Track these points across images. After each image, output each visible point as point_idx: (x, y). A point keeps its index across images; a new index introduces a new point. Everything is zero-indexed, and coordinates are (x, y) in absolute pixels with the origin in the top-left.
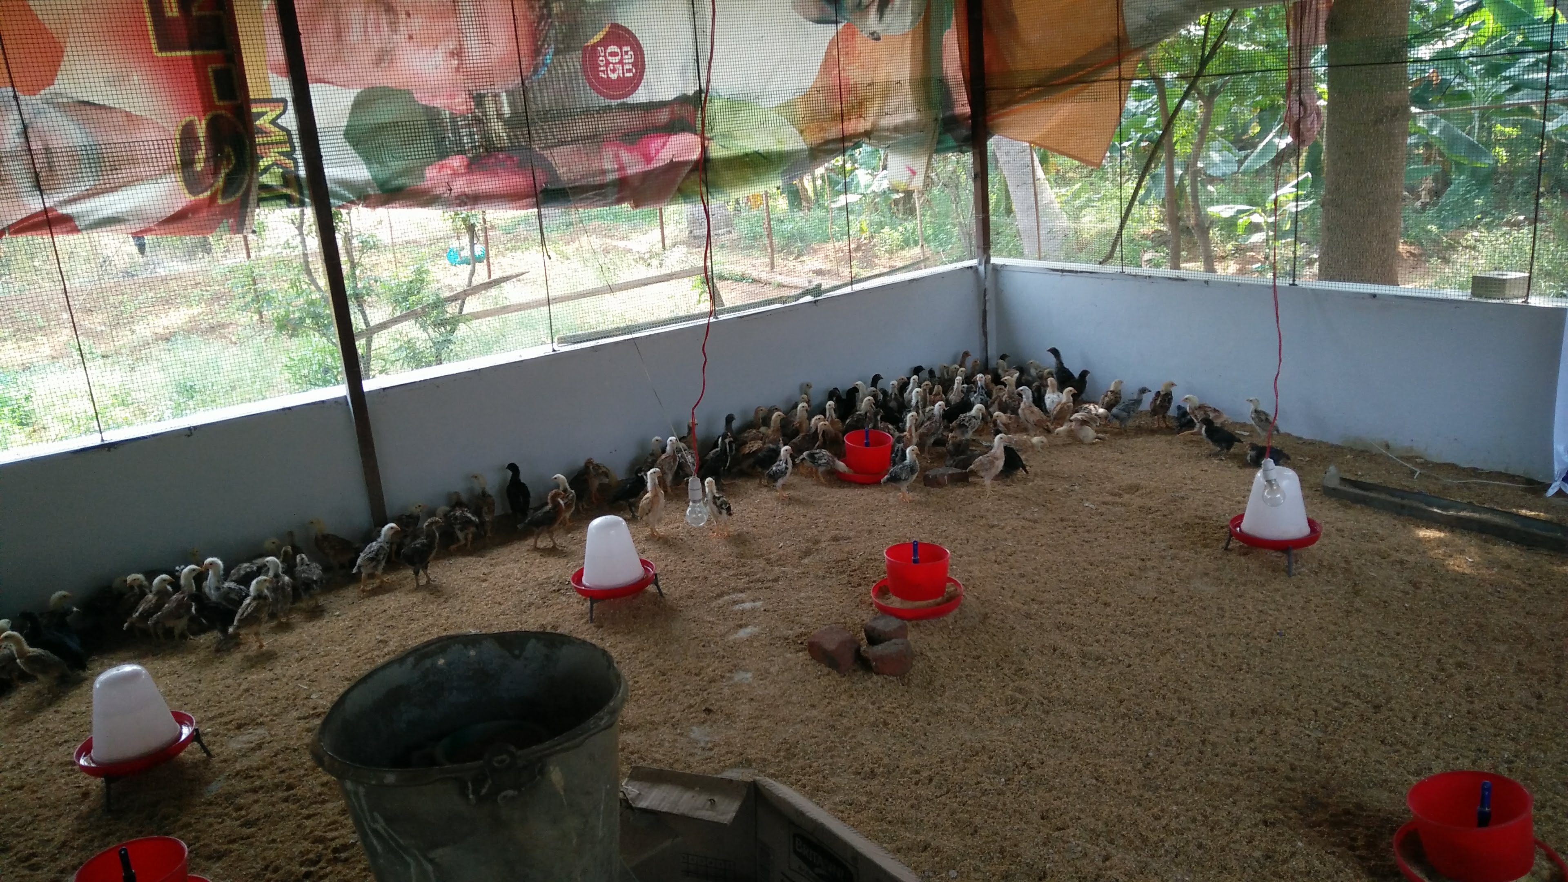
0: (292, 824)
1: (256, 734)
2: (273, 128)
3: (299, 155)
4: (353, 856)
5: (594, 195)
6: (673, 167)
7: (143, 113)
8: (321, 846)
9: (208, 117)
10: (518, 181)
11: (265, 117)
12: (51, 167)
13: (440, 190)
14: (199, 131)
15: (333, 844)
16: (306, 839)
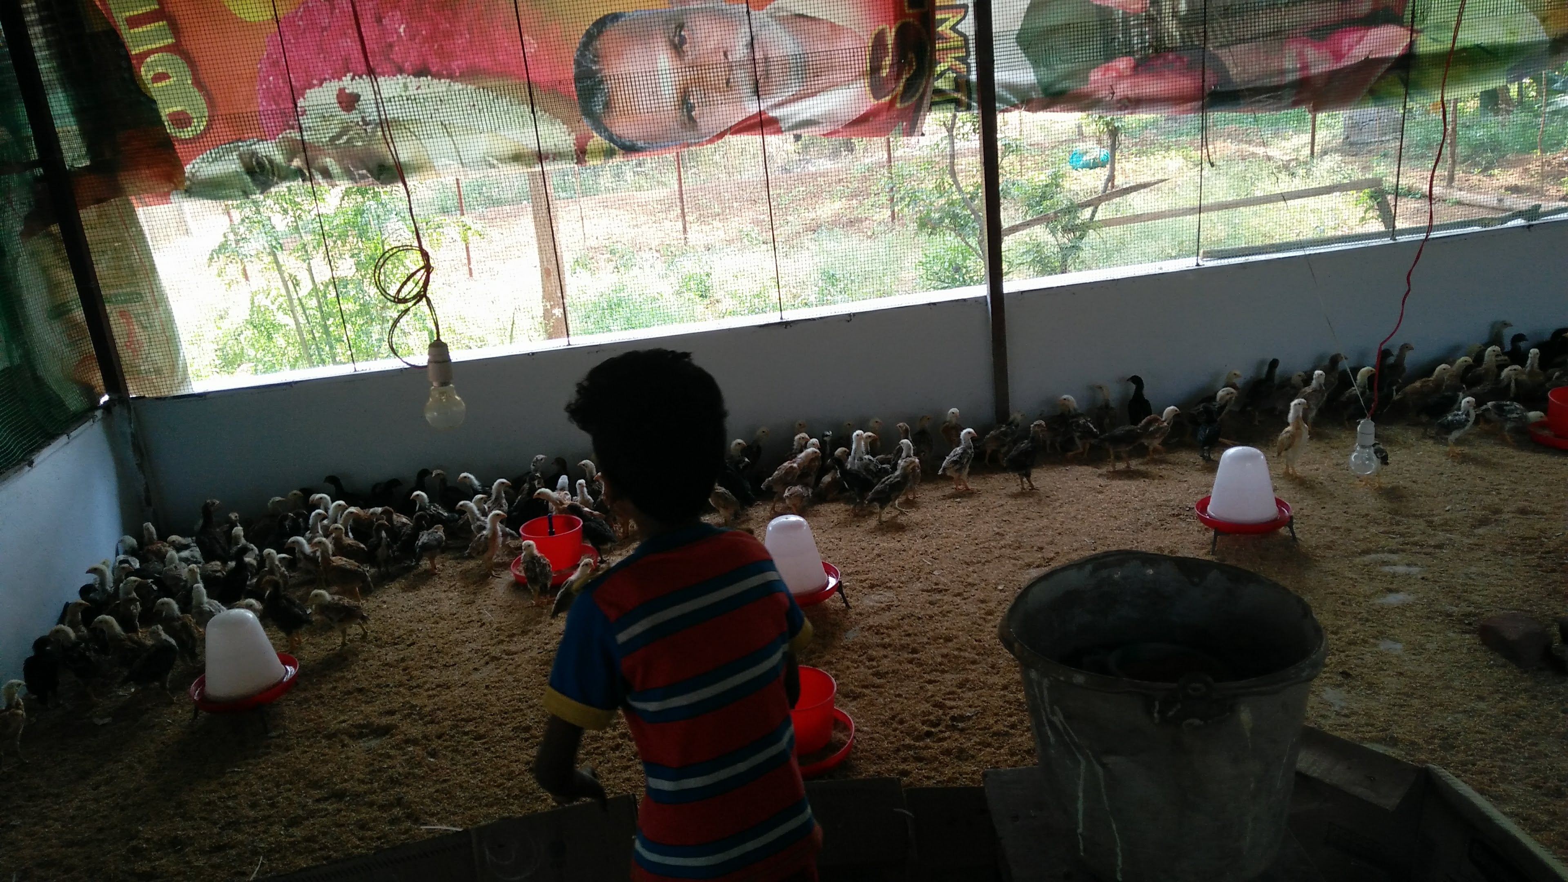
0: (915, 684)
1: (888, 596)
2: (953, 35)
3: (972, 60)
4: (969, 728)
5: (1269, 97)
6: (1369, 64)
7: (845, 23)
8: (941, 712)
9: (897, 25)
10: (1185, 83)
11: (947, 23)
12: (767, 75)
13: (1103, 93)
14: (889, 38)
15: (952, 713)
16: (928, 702)
